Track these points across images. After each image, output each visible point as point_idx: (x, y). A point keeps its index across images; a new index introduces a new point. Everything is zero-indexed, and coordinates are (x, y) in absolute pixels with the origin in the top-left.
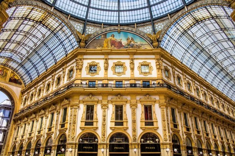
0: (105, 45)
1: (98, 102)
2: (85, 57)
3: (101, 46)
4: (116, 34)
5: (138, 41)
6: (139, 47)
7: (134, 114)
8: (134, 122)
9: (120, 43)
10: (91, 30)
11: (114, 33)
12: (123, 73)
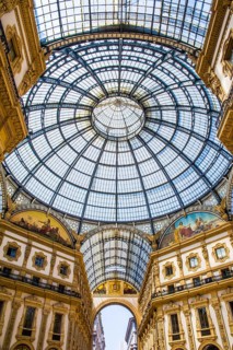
0: (176, 238)
1: (179, 309)
2: (160, 259)
3: (173, 240)
4: (183, 220)
5: (208, 220)
6: (209, 226)
7: (219, 316)
8: (222, 327)
9: (190, 229)
10: (159, 226)
11: (182, 220)
12: (199, 266)
